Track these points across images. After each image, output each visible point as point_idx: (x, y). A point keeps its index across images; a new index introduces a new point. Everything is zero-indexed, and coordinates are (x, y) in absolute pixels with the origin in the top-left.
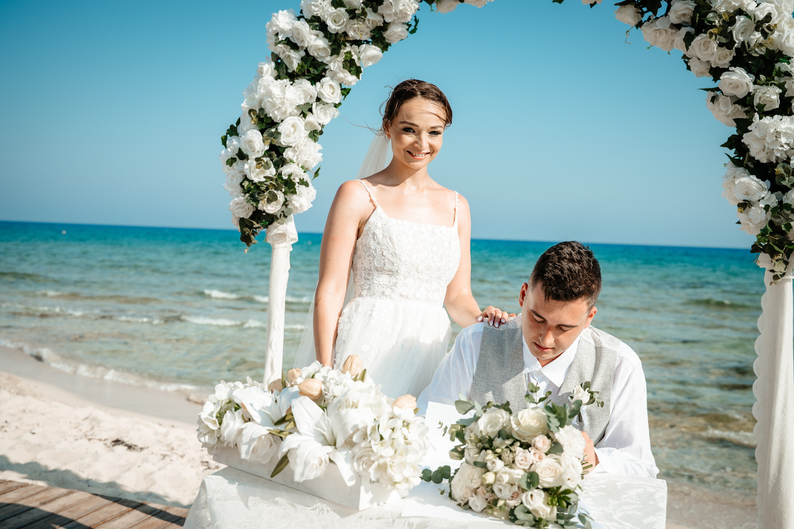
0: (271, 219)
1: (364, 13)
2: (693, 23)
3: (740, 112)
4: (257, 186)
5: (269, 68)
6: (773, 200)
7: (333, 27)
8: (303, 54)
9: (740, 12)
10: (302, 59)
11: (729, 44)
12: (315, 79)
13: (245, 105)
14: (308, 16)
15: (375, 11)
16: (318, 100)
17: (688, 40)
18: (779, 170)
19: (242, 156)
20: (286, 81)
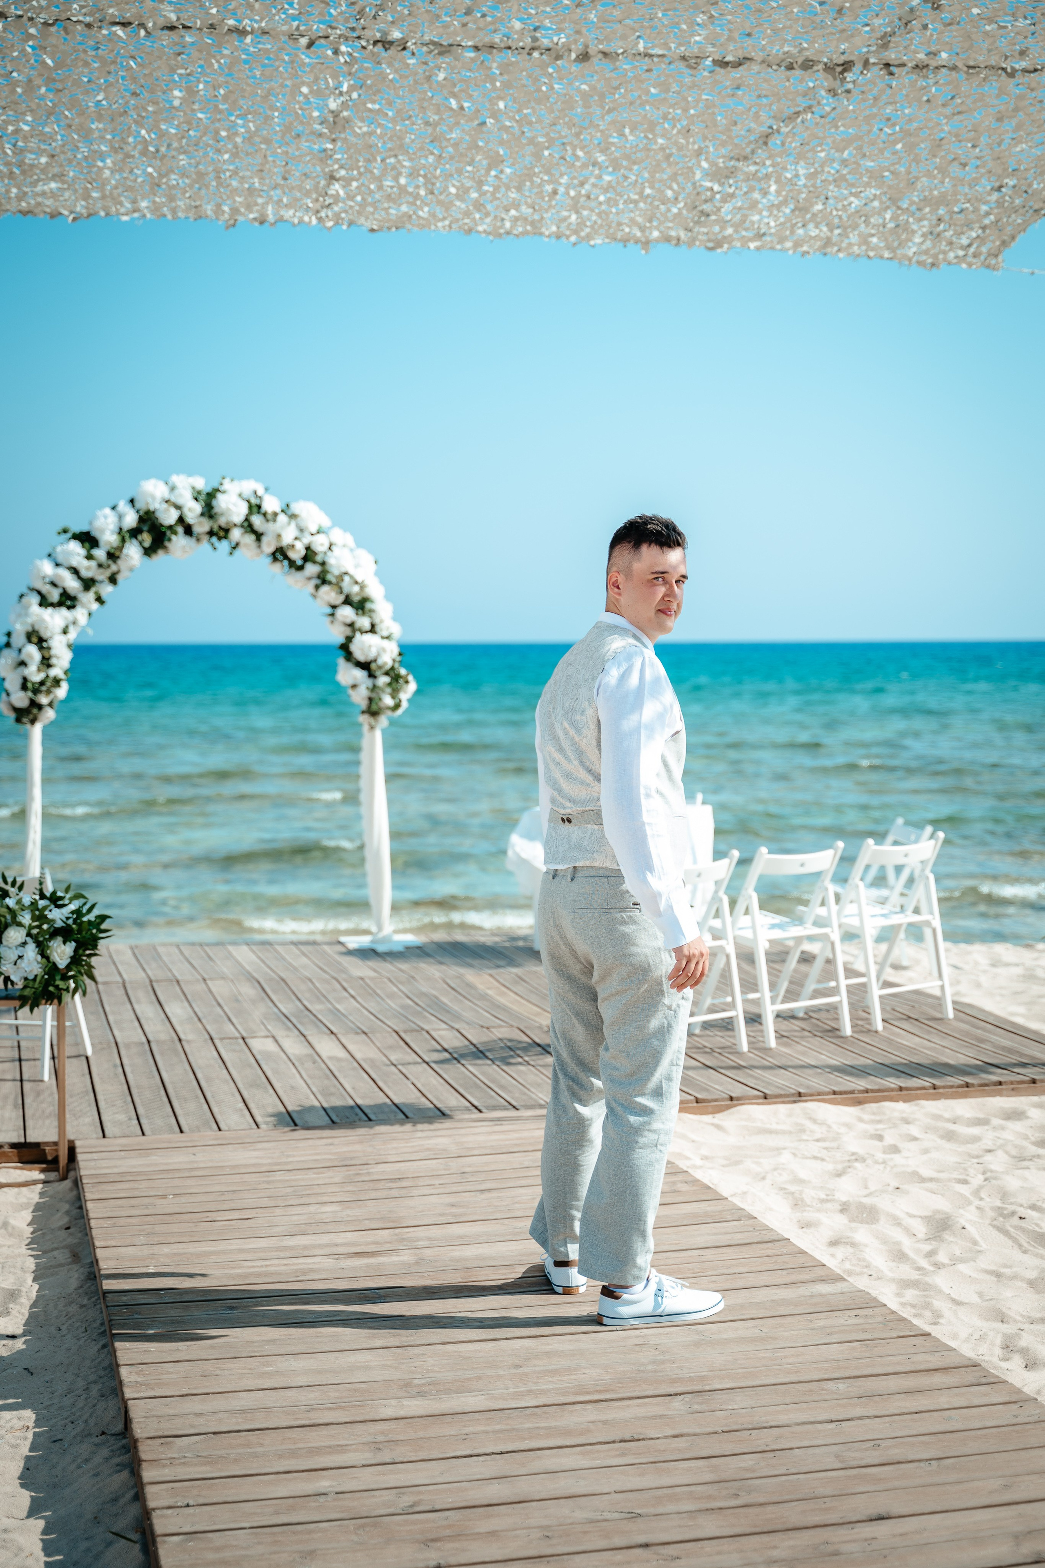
0: (40, 707)
1: (109, 566)
2: (319, 577)
3: (348, 631)
4: (33, 684)
5: (35, 599)
6: (369, 682)
7: (85, 574)
8: (61, 591)
9: (346, 573)
10: (61, 595)
11: (341, 593)
12: (71, 607)
13: (20, 629)
14: (66, 564)
15: (115, 562)
16: (74, 623)
17: (317, 587)
18: (373, 666)
19: (23, 664)
20: (50, 610)
